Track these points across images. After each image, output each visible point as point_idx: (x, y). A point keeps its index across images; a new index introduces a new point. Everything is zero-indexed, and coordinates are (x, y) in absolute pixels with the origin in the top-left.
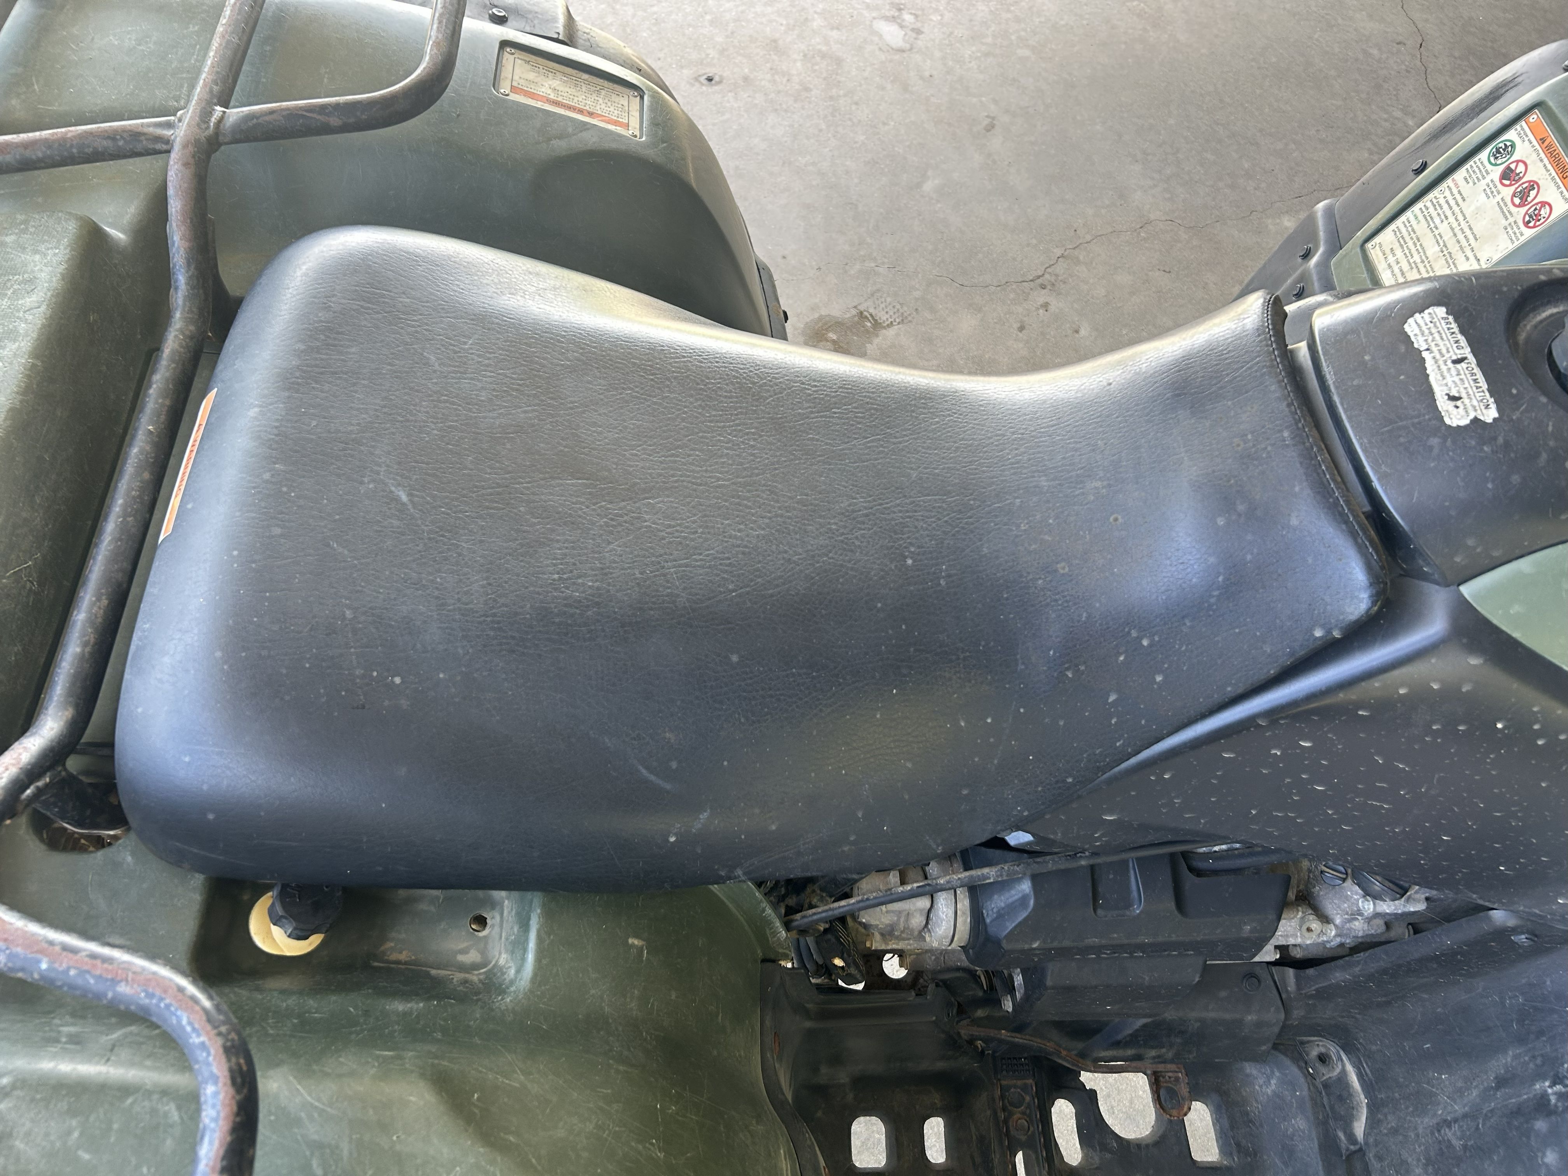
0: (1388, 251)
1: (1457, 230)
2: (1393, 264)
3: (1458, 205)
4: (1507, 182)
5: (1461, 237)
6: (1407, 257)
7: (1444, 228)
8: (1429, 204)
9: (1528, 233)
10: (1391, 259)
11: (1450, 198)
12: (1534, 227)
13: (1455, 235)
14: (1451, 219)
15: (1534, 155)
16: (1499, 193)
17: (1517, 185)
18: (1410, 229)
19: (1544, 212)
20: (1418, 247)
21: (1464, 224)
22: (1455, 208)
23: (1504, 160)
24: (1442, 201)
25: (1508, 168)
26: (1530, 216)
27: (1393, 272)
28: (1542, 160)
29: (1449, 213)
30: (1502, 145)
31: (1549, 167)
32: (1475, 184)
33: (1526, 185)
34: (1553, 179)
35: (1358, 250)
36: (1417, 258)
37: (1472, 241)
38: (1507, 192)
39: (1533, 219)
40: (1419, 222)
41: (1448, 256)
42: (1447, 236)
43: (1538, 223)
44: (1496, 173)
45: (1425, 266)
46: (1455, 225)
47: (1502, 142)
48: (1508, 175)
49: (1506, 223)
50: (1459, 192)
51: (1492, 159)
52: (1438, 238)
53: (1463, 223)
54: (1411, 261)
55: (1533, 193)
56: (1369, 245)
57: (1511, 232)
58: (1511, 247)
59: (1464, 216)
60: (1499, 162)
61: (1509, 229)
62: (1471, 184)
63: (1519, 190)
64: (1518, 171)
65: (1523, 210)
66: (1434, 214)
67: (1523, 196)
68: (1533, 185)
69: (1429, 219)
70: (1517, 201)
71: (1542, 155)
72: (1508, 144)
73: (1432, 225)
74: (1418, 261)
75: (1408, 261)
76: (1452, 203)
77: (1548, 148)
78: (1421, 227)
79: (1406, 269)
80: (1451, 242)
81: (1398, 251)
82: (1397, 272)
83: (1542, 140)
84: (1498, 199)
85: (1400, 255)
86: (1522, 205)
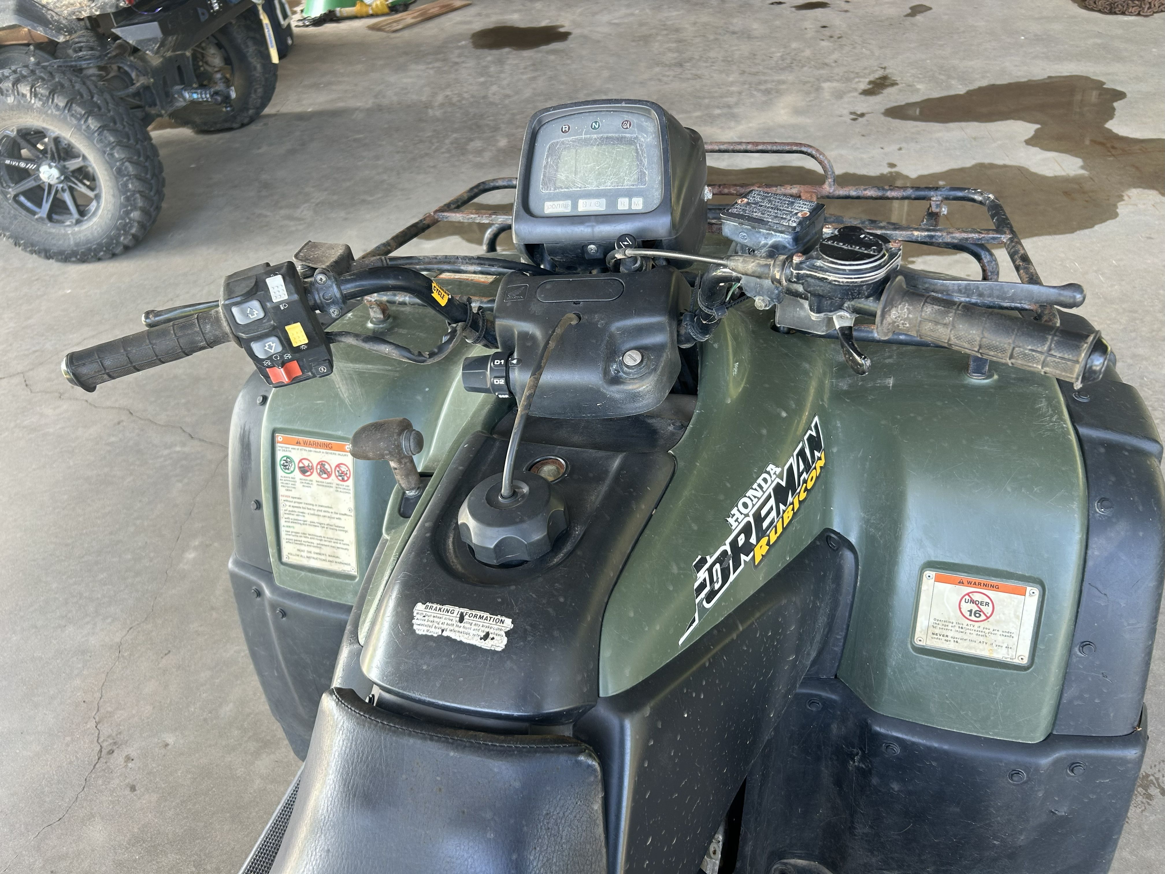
0: (298, 553)
1: (316, 513)
2: (309, 555)
3: (301, 503)
4: (308, 473)
5: (322, 514)
6: (310, 546)
7: (309, 518)
8: (286, 516)
9: (350, 483)
10: (305, 554)
11: (292, 504)
12: (348, 478)
13: (319, 515)
14: (306, 511)
15: (303, 452)
16: (311, 481)
17: (315, 470)
18: (293, 534)
19: (343, 468)
20: (310, 537)
21: (316, 508)
22: (301, 505)
23: (293, 466)
24: (291, 509)
25: (300, 468)
26: (340, 476)
27: (314, 558)
28: (310, 451)
29: (302, 510)
30: (282, 462)
31: (318, 450)
32: (294, 488)
33: (319, 467)
34: (327, 453)
35: (282, 567)
36: (316, 542)
37: (330, 510)
38: (315, 477)
39: (343, 476)
40: (293, 527)
41: (329, 527)
42: (315, 519)
43: (348, 475)
44: (297, 474)
45: (325, 541)
46: (312, 512)
47: (281, 460)
48: (304, 471)
49: (334, 489)
50: (293, 498)
51: (287, 471)
52: (312, 524)
53: (314, 507)
54: (315, 545)
55: (327, 466)
56: (284, 559)
57: (342, 490)
58: (352, 495)
59: (310, 504)
60: (292, 469)
61: (339, 490)
62: (293, 490)
63: (319, 471)
64: (307, 465)
65: (333, 476)
66: (295, 517)
67: (323, 470)
68: (322, 464)
69: (296, 521)
70: (325, 476)
71: (307, 449)
72: (285, 458)
73: (302, 522)
74: (319, 542)
75: (314, 547)
76: (297, 505)
77: (305, 444)
78: (298, 528)
79: (317, 551)
80: (321, 520)
81: (302, 548)
82: (315, 556)
83: (298, 443)
84: (315, 483)
85: (306, 548)
86: (329, 475)
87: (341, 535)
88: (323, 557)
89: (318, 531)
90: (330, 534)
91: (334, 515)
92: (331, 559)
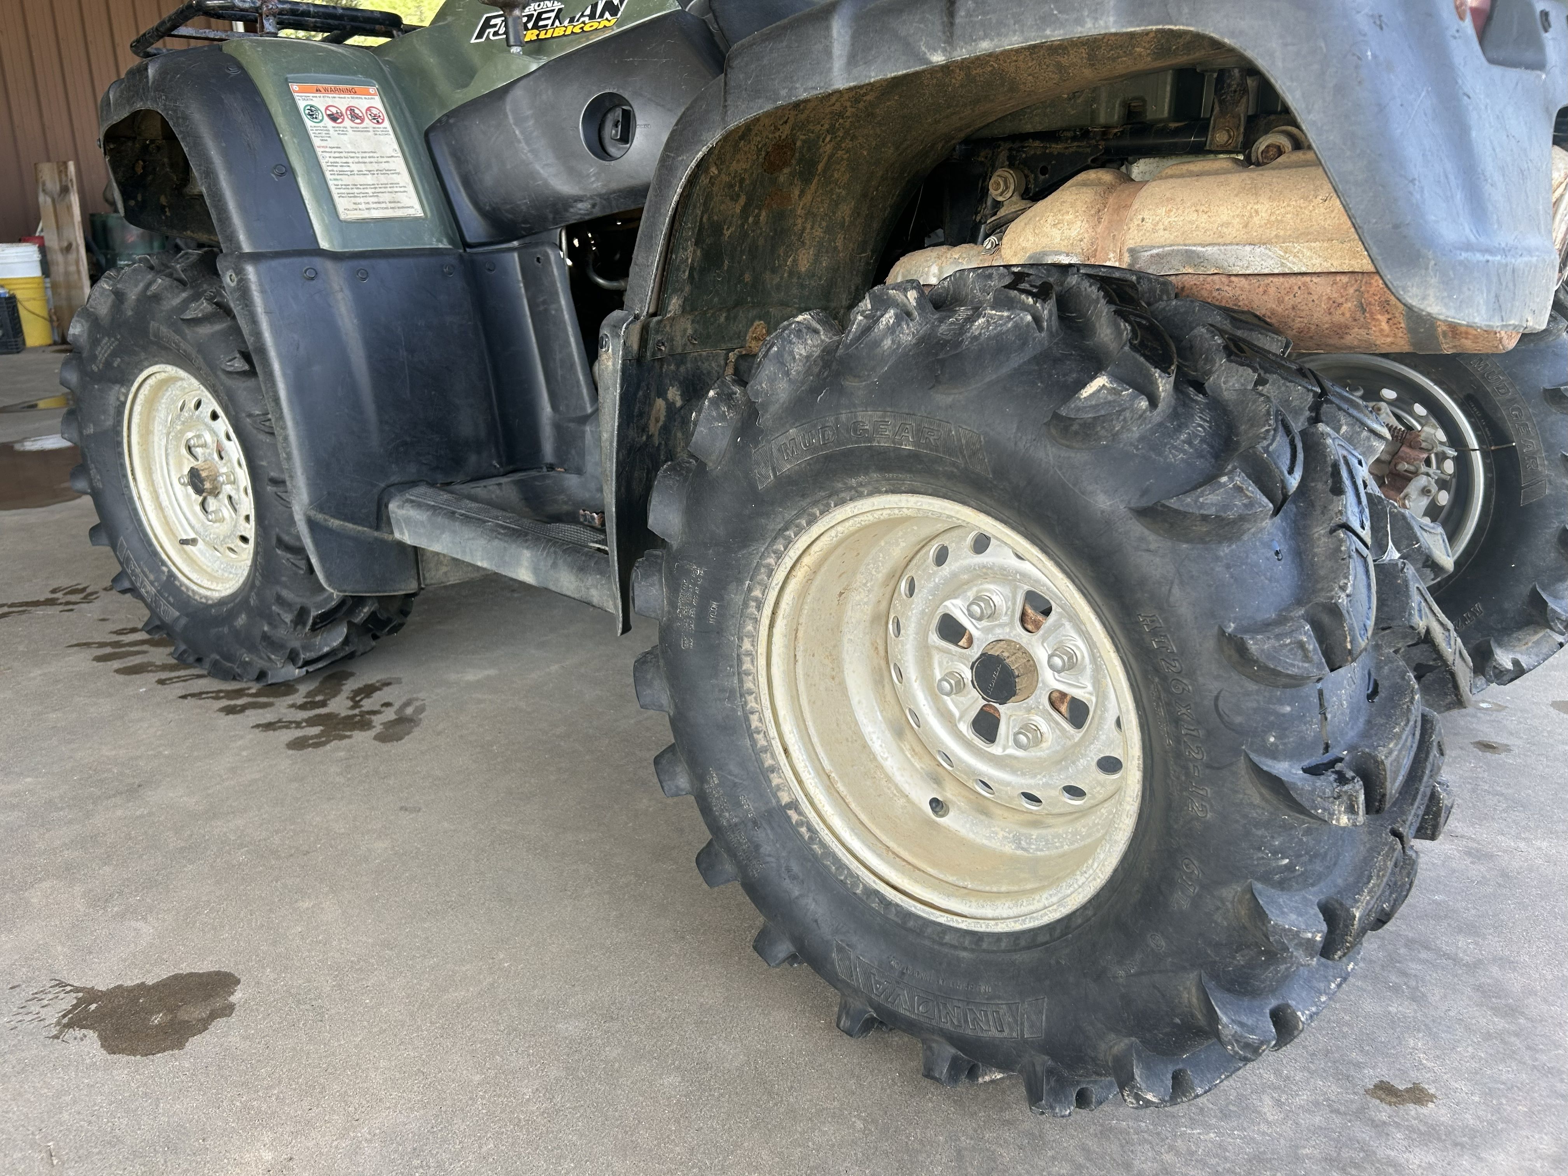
0: (355, 207)
2: (368, 206)
3: (341, 152)
4: (340, 120)
5: (368, 160)
7: (355, 167)
8: (330, 168)
9: (387, 124)
10: (363, 206)
11: (332, 155)
14: (350, 160)
15: (327, 99)
16: (345, 128)
17: (345, 116)
18: (344, 187)
19: (374, 111)
21: (360, 155)
22: (342, 155)
23: (321, 114)
24: (332, 160)
25: (329, 115)
26: (374, 119)
27: (374, 209)
28: (334, 97)
29: (344, 160)
30: (307, 111)
31: (342, 96)
32: (329, 137)
33: (349, 111)
34: (352, 98)
35: (343, 225)
36: (370, 191)
39: (376, 119)
40: (341, 180)
42: (363, 167)
43: (381, 117)
45: (380, 188)
46: (356, 160)
47: (305, 109)
48: (334, 118)
49: (372, 132)
50: (331, 148)
51: (315, 120)
52: (360, 173)
53: (357, 155)
54: (371, 194)
55: (357, 111)
56: (342, 216)
59: (351, 153)
60: (320, 117)
61: (377, 133)
62: (328, 139)
63: (350, 117)
64: (335, 112)
65: (367, 120)
66: (340, 168)
67: (354, 116)
68: (351, 109)
69: (341, 173)
70: (358, 121)
71: (330, 95)
72: (308, 107)
73: (349, 173)
74: (373, 190)
75: (369, 198)
76: (337, 155)
77: (326, 90)
78: (346, 180)
79: (375, 200)
80: (370, 167)
81: (358, 200)
82: (375, 206)
83: (318, 91)
84: (349, 129)
85: (362, 200)
86: (363, 121)
87: (396, 178)
88: (384, 205)
89: (369, 179)
90: (383, 179)
91: (380, 160)
92: (393, 205)
